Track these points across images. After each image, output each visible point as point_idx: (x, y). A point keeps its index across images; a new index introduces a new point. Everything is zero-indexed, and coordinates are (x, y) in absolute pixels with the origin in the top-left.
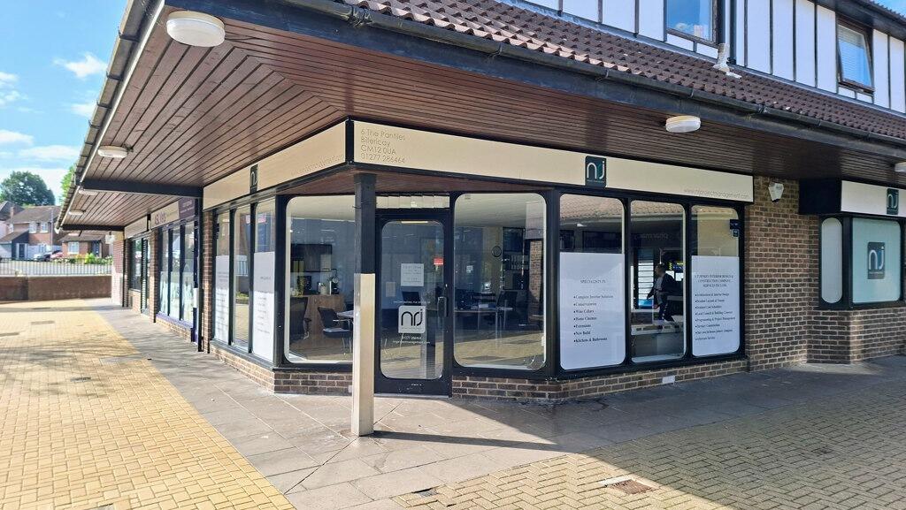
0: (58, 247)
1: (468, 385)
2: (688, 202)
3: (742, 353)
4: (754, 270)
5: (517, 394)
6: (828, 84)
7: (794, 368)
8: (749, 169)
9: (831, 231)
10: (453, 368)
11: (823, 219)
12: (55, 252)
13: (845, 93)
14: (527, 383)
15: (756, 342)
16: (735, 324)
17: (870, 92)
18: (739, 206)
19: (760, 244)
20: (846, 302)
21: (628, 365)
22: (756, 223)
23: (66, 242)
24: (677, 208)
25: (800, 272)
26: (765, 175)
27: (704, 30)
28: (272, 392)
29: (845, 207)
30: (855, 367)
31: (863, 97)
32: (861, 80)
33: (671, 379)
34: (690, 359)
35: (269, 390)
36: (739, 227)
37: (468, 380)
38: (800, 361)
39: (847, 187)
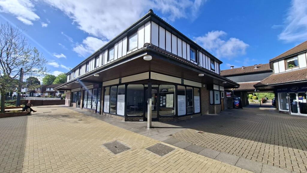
0: (42, 94)
1: (162, 119)
2: (193, 87)
3: (201, 112)
4: (202, 99)
5: (171, 120)
6: (210, 69)
7: (207, 115)
8: (201, 82)
9: (211, 92)
10: (159, 116)
11: (210, 90)
12: (42, 95)
13: (212, 71)
14: (172, 118)
15: (202, 111)
16: (199, 108)
17: (214, 71)
18: (199, 88)
19: (203, 94)
20: (214, 104)
21: (186, 115)
22: (202, 91)
23: (45, 93)
24: (192, 88)
25: (207, 99)
26: (203, 83)
27: (194, 60)
28: (124, 121)
29: (214, 89)
30: (215, 114)
31: (214, 72)
32: (214, 69)
33: (192, 117)
34: (194, 114)
35: (123, 121)
36: (200, 91)
37: (162, 118)
38: (208, 114)
39: (214, 85)
